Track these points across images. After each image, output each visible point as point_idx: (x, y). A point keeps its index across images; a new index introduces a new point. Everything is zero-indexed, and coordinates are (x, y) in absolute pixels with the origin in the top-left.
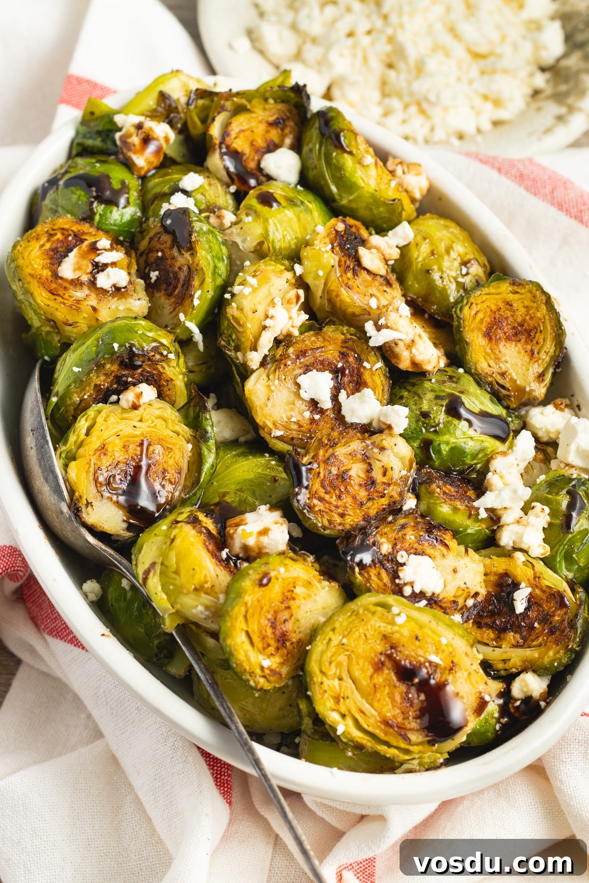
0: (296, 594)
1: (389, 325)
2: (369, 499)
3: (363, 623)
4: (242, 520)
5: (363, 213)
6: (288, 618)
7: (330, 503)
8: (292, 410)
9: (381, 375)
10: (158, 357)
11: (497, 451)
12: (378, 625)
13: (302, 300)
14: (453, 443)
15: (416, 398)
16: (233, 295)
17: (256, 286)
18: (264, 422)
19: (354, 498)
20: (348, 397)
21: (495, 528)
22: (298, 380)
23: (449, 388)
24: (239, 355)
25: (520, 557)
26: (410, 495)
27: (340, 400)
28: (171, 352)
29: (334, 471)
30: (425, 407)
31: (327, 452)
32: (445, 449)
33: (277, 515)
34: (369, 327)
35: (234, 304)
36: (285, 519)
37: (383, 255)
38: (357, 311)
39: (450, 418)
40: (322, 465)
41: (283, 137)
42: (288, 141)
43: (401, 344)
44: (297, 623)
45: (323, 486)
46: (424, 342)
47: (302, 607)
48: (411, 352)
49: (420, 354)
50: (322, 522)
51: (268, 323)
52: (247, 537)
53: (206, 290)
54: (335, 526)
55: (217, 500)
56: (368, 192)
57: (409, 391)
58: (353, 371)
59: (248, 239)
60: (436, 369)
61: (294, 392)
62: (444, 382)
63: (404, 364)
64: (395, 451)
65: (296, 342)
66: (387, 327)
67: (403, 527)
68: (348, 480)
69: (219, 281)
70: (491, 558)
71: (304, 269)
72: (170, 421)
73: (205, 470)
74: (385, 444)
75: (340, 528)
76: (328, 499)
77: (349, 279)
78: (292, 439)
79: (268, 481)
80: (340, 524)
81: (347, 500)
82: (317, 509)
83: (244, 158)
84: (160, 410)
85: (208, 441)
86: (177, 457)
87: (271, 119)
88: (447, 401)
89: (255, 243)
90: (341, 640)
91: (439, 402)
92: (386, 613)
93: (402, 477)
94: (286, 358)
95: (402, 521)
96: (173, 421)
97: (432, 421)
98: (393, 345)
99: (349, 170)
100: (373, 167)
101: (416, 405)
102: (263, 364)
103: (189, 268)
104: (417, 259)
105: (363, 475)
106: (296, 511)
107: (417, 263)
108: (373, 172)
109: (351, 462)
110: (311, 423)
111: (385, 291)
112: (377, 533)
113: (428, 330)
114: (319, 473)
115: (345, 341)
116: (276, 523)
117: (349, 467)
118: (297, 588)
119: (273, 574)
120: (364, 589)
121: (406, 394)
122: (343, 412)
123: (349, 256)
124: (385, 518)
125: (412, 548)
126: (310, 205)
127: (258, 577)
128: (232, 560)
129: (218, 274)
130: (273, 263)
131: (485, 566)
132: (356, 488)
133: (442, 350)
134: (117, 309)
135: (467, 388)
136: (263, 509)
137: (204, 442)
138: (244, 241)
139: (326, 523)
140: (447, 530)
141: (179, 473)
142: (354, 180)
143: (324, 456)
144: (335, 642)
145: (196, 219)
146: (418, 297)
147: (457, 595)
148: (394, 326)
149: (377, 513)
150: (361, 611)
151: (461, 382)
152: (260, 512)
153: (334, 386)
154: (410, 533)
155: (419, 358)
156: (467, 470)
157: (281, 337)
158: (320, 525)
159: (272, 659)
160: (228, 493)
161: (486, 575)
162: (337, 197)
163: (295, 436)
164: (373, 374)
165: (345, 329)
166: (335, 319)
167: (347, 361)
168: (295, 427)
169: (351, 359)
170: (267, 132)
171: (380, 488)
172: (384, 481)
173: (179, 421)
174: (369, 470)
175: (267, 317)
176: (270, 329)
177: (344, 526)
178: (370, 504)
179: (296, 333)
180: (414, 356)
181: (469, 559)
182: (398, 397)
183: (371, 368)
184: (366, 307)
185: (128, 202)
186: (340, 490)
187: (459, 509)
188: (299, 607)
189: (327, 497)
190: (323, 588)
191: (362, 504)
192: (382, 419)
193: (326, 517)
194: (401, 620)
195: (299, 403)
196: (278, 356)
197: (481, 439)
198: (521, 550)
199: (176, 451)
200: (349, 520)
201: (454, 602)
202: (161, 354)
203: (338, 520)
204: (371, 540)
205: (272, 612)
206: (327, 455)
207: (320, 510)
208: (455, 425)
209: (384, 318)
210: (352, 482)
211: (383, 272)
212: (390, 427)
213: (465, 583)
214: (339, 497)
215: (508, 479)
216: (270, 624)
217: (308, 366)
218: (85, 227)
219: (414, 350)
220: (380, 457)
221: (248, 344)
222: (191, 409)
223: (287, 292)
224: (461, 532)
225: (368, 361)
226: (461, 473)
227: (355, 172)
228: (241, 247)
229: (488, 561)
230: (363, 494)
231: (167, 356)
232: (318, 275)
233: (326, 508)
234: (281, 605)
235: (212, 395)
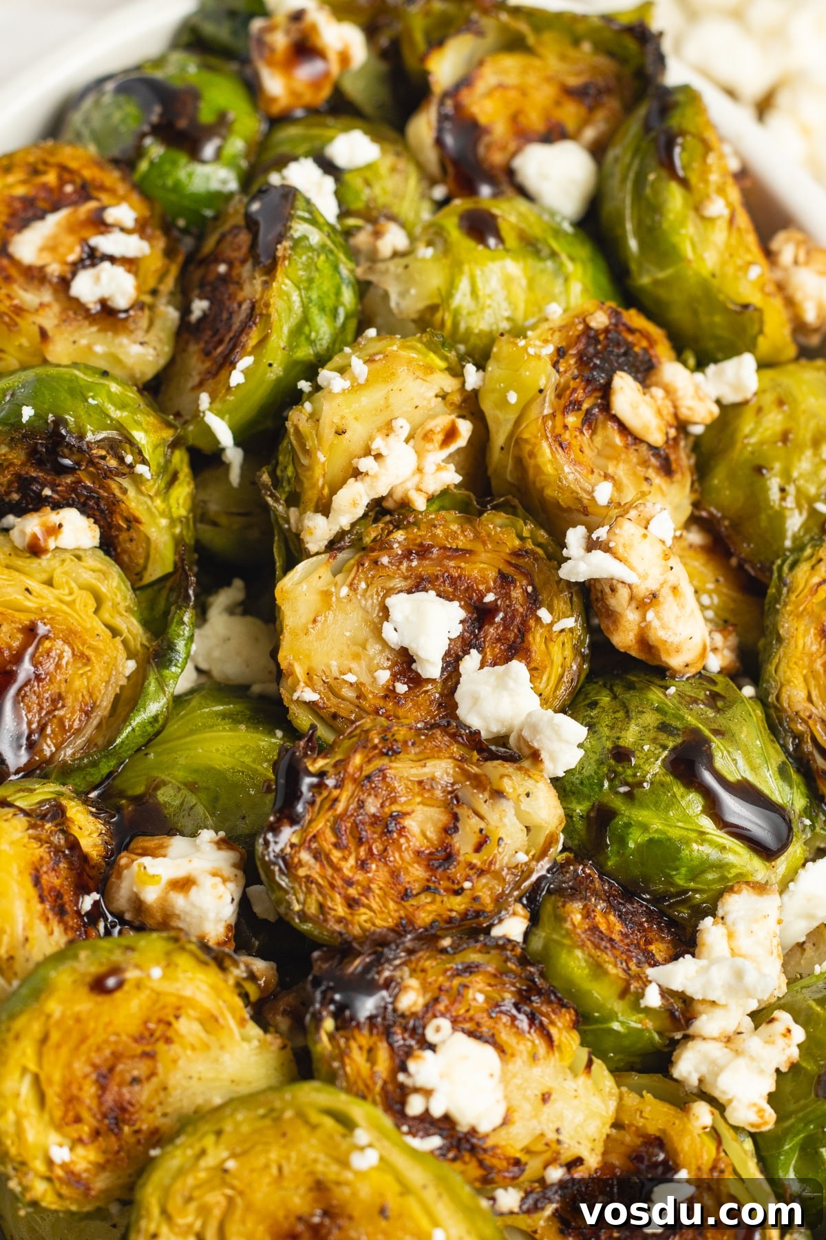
0: (176, 1032)
1: (612, 545)
2: (427, 889)
3: (283, 1141)
4: (161, 846)
5: (679, 314)
6: (143, 1076)
7: (337, 869)
8: (356, 657)
9: (568, 646)
10: (113, 463)
11: (750, 879)
12: (312, 1155)
13: (462, 441)
14: (656, 831)
15: (621, 715)
16: (317, 388)
17: (362, 380)
18: (290, 665)
19: (395, 874)
20: (481, 667)
21: (678, 1036)
22: (391, 601)
23: (696, 717)
24: (293, 512)
25: (703, 1114)
26: (519, 908)
27: (462, 669)
28: (144, 462)
29: (372, 806)
30: (630, 737)
31: (369, 761)
32: (635, 840)
33: (223, 860)
34: (575, 537)
35: (308, 406)
36: (240, 873)
37: (675, 407)
38: (564, 500)
39: (669, 779)
40: (349, 787)
41: (585, 122)
42: (590, 134)
43: (623, 593)
44: (162, 1094)
45: (336, 831)
46: (682, 606)
47: (181, 1063)
48: (644, 618)
49: (663, 627)
50: (304, 904)
51: (366, 464)
52: (145, 883)
53: (266, 361)
54: (326, 920)
55: (140, 790)
56: (697, 274)
57: (615, 697)
58: (513, 618)
59: (413, 291)
60: (692, 671)
61: (374, 623)
62: (695, 701)
63: (624, 639)
64: (523, 807)
65: (416, 524)
66: (607, 549)
67: (470, 969)
68: (395, 835)
69: (305, 352)
70: (642, 1096)
71: (484, 380)
72: (110, 604)
73: (134, 724)
74: (507, 785)
75: (338, 928)
76: (335, 860)
77: (566, 427)
78: (335, 716)
79: (254, 786)
80: (340, 920)
81: (378, 874)
82: (302, 872)
83: (486, 139)
84: (94, 575)
85: (167, 667)
86: (95, 678)
87: (573, 81)
88: (679, 740)
89: (421, 305)
90: (224, 1161)
91: (663, 737)
92: (338, 1138)
93: (516, 867)
94: (382, 549)
95: (474, 957)
96: (115, 606)
97: (629, 772)
98: (607, 590)
99: (671, 216)
100: (722, 225)
101: (612, 728)
102: (333, 546)
103: (253, 308)
104: (746, 437)
105: (432, 834)
106: (258, 863)
107: (745, 446)
108: (719, 235)
109: (418, 799)
110: (385, 697)
111: (647, 479)
112: (404, 964)
113: (725, 590)
114: (336, 800)
115: (517, 554)
116: (214, 875)
117: (406, 809)
118: (183, 1021)
119: (131, 975)
120: (323, 1069)
121: (605, 700)
122: (459, 696)
123: (588, 382)
124: (437, 938)
125: (471, 1019)
126: (570, 266)
127: (95, 969)
128: (106, 919)
129: (308, 338)
130: (419, 345)
131: (620, 1107)
132: (408, 856)
133: (733, 640)
134: (89, 347)
135: (735, 728)
136: (207, 835)
137: (158, 665)
138: (403, 294)
139: (312, 909)
140: (563, 1006)
141: (87, 714)
142: (675, 239)
143: (361, 769)
144: (209, 1161)
145: (306, 215)
146: (724, 517)
147: (534, 1148)
148: (620, 550)
149: (434, 921)
150: (289, 1114)
151: (729, 714)
152: (198, 840)
153: (461, 637)
154: (481, 985)
155: (659, 633)
156: (672, 896)
157: (389, 504)
158: (297, 907)
159: (80, 1151)
160: (164, 783)
161: (617, 1125)
162: (633, 267)
163: (343, 713)
164: (548, 640)
165: (527, 530)
166: (516, 502)
167: (507, 596)
168: (349, 693)
169: (516, 594)
170: (558, 103)
171: (457, 871)
172: (475, 861)
173: (128, 609)
174: (450, 829)
175: (367, 452)
176: (367, 479)
177: (346, 925)
178: (425, 899)
179: (420, 503)
180: (648, 626)
181: (589, 1082)
182: (587, 702)
183: (552, 624)
184: (585, 496)
185: (218, 155)
186: (370, 849)
187: (606, 973)
188: (175, 1061)
189: (336, 855)
190: (245, 1039)
191: (405, 895)
192: (525, 733)
193: (316, 896)
194: (365, 1161)
195: (374, 648)
196: (367, 540)
197: (721, 841)
198: (713, 1102)
199: (98, 666)
200: (364, 917)
201: (517, 1162)
202: (121, 460)
203: (341, 910)
204: (387, 974)
205: (107, 1052)
206: (368, 769)
207: (308, 877)
208: (674, 796)
209: (607, 527)
210: (402, 840)
211: (657, 438)
212: (535, 756)
213: (558, 1130)
214: (362, 865)
215: (744, 943)
216: (94, 1077)
217: (423, 579)
218: (112, 177)
219: (650, 615)
220: (484, 809)
221: (311, 495)
222: (165, 593)
223: (433, 417)
224: (597, 1021)
225: (551, 610)
226: (658, 899)
227: (683, 224)
228: (393, 304)
229: (632, 1100)
230: (416, 874)
231: (131, 466)
232: (505, 402)
233: (324, 877)
234: (134, 1045)
235: (238, 583)
